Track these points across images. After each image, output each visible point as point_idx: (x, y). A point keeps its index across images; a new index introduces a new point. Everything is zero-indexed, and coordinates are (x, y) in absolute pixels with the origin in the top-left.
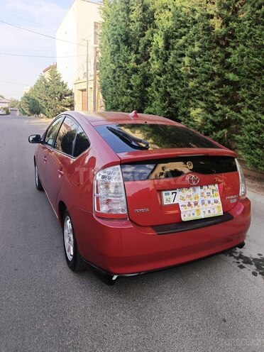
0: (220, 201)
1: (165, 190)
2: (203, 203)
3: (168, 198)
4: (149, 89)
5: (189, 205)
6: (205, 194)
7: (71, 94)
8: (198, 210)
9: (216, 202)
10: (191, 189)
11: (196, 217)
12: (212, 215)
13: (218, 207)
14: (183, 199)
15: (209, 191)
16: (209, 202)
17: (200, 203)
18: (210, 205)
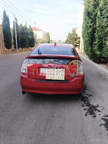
0: (64, 75)
1: (42, 68)
2: (57, 74)
3: (42, 70)
4: (95, 34)
5: (50, 74)
6: (58, 71)
7: (79, 38)
8: (54, 77)
9: (62, 75)
10: (52, 69)
11: (52, 79)
12: (59, 79)
13: (63, 77)
14: (48, 72)
15: (60, 70)
16: (59, 75)
17: (55, 74)
18: (60, 76)
